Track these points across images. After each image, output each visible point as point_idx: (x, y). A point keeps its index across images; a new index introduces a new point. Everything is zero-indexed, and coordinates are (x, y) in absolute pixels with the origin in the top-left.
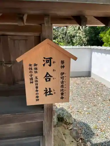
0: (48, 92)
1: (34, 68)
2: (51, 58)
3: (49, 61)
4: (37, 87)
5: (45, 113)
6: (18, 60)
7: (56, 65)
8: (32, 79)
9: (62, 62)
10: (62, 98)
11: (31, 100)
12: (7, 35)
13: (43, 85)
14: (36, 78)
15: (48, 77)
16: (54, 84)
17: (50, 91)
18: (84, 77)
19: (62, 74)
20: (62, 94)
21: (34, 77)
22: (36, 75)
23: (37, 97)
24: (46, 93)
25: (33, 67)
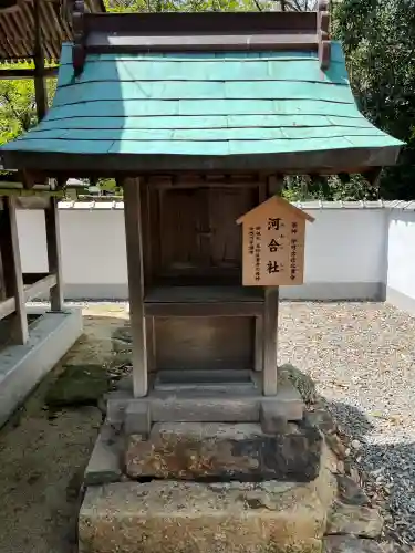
0: (273, 268)
1: (257, 232)
2: (278, 219)
3: (275, 223)
4: (258, 260)
5: (267, 302)
6: (239, 222)
7: (285, 230)
8: (252, 248)
9: (294, 225)
10: (293, 278)
11: (248, 279)
12: (208, 188)
13: (267, 257)
14: (258, 246)
15: (273, 246)
16: (281, 257)
17: (276, 266)
18: (359, 300)
19: (294, 241)
20: (293, 271)
21: (255, 245)
22: (258, 242)
23: (258, 274)
24: (270, 268)
25: (255, 231)
